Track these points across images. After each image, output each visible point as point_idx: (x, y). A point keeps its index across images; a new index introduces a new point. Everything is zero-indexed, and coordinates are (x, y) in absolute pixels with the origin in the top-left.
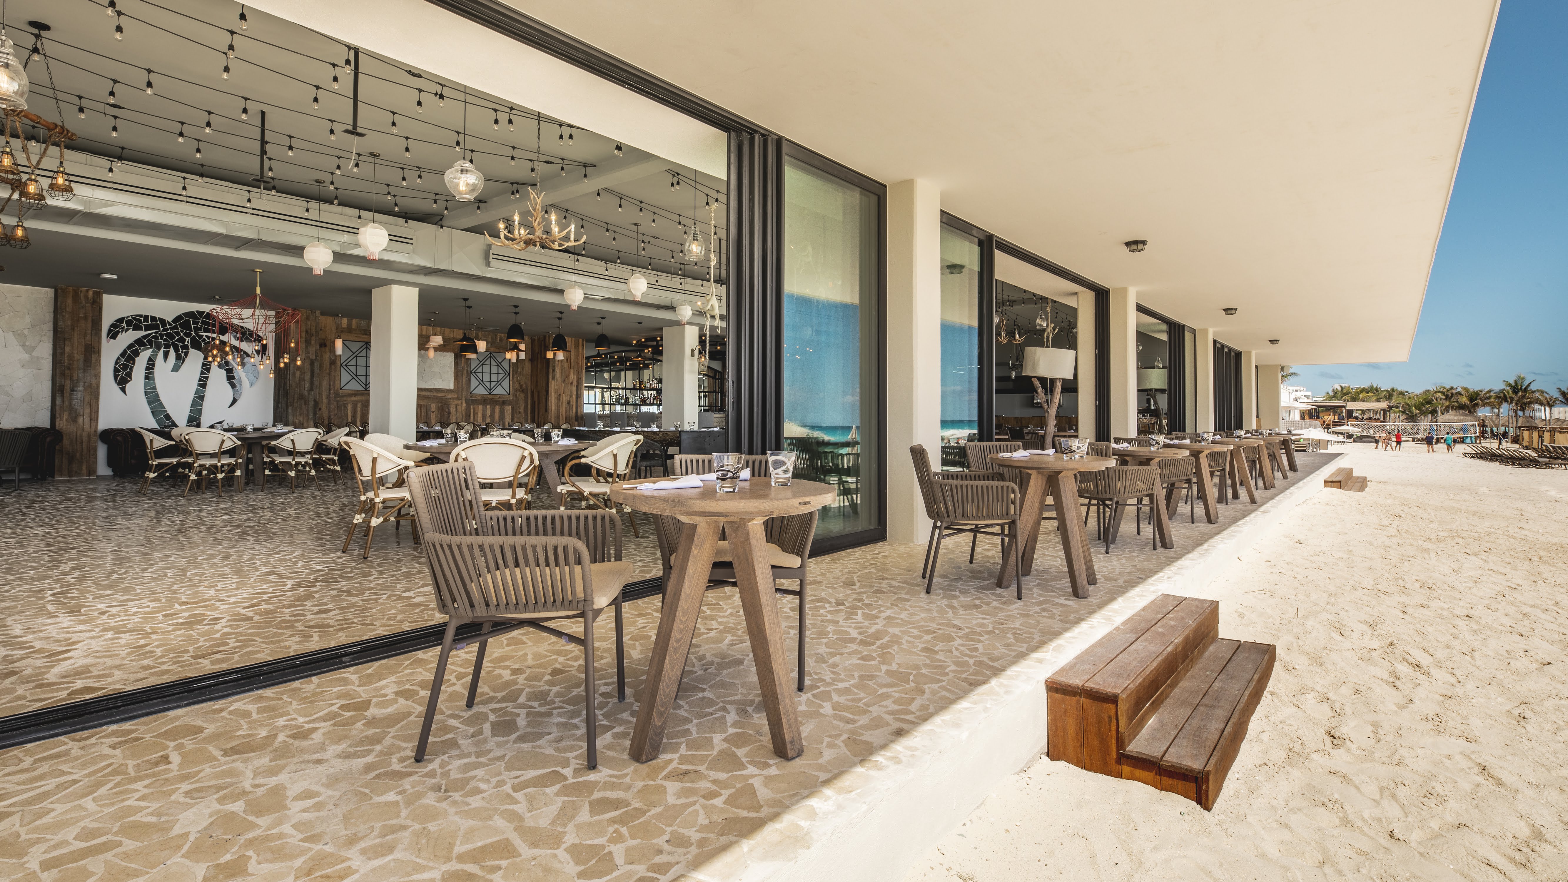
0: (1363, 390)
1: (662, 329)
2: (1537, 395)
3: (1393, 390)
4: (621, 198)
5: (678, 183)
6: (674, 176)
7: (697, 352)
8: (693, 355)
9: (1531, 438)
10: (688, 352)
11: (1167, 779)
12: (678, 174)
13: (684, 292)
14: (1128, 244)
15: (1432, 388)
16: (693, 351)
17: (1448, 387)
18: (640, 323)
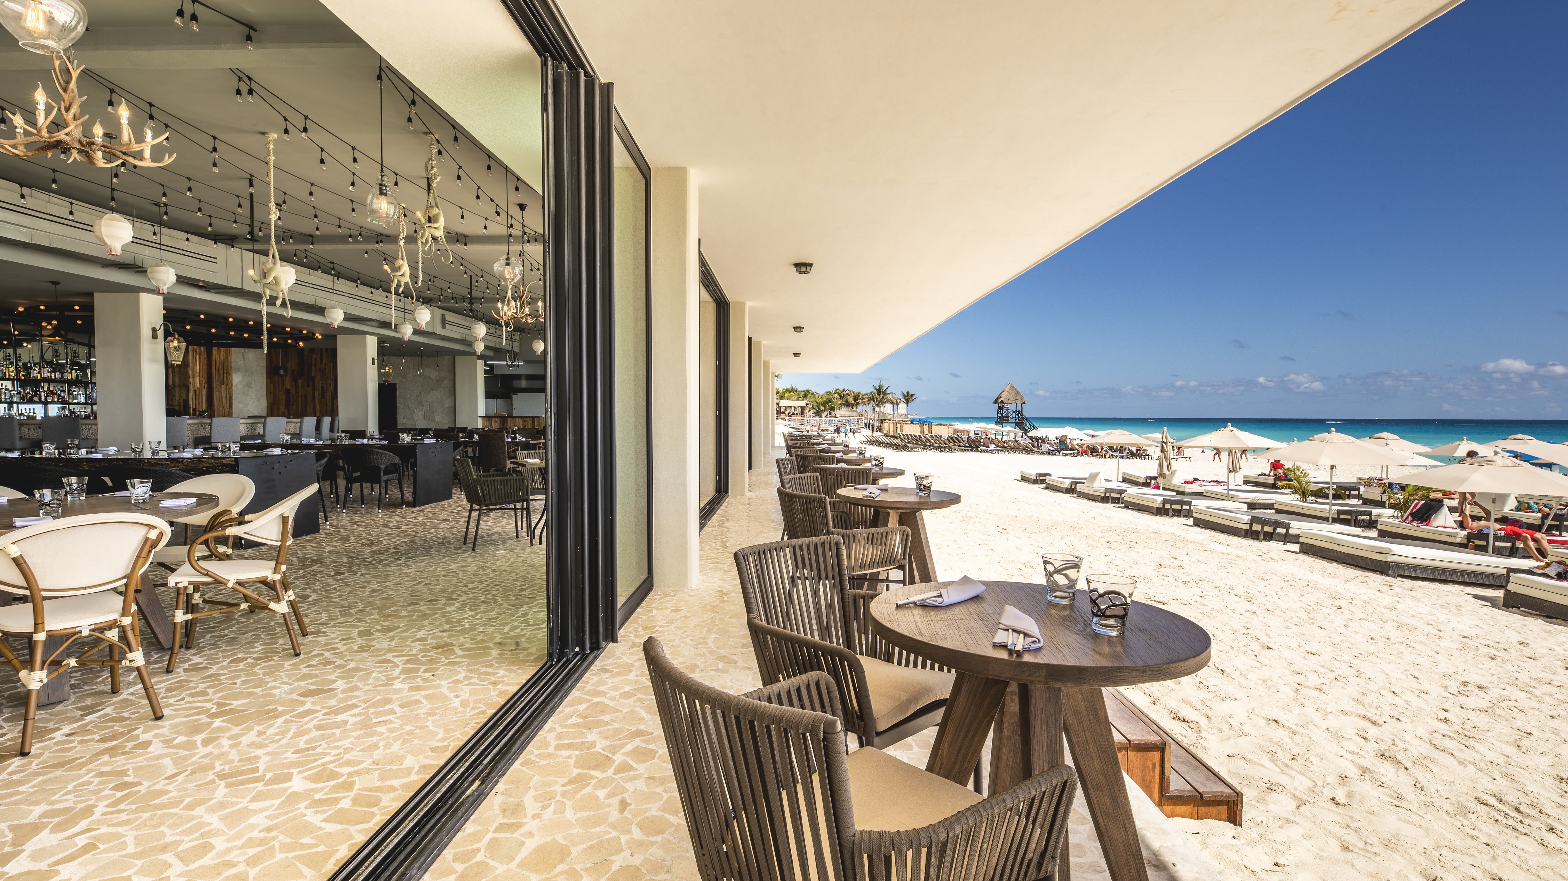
0: (787, 390)
1: (91, 295)
2: (890, 396)
3: (808, 391)
4: (112, 91)
5: (251, 92)
6: (240, 79)
7: (160, 334)
8: (155, 337)
9: (889, 428)
10: (146, 331)
11: (1203, 808)
12: (250, 79)
13: (161, 246)
14: (797, 265)
15: (832, 390)
16: (154, 330)
17: (842, 389)
18: (56, 283)
